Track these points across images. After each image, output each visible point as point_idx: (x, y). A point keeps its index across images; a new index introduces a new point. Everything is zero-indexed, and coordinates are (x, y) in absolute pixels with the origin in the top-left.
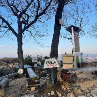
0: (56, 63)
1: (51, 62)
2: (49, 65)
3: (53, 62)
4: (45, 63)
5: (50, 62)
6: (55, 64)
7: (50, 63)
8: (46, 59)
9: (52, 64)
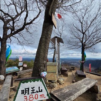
0: (42, 91)
1: (33, 90)
2: (28, 96)
3: (36, 89)
4: (20, 92)
5: (31, 89)
6: (39, 94)
7: (30, 92)
8: (23, 83)
9: (34, 94)
